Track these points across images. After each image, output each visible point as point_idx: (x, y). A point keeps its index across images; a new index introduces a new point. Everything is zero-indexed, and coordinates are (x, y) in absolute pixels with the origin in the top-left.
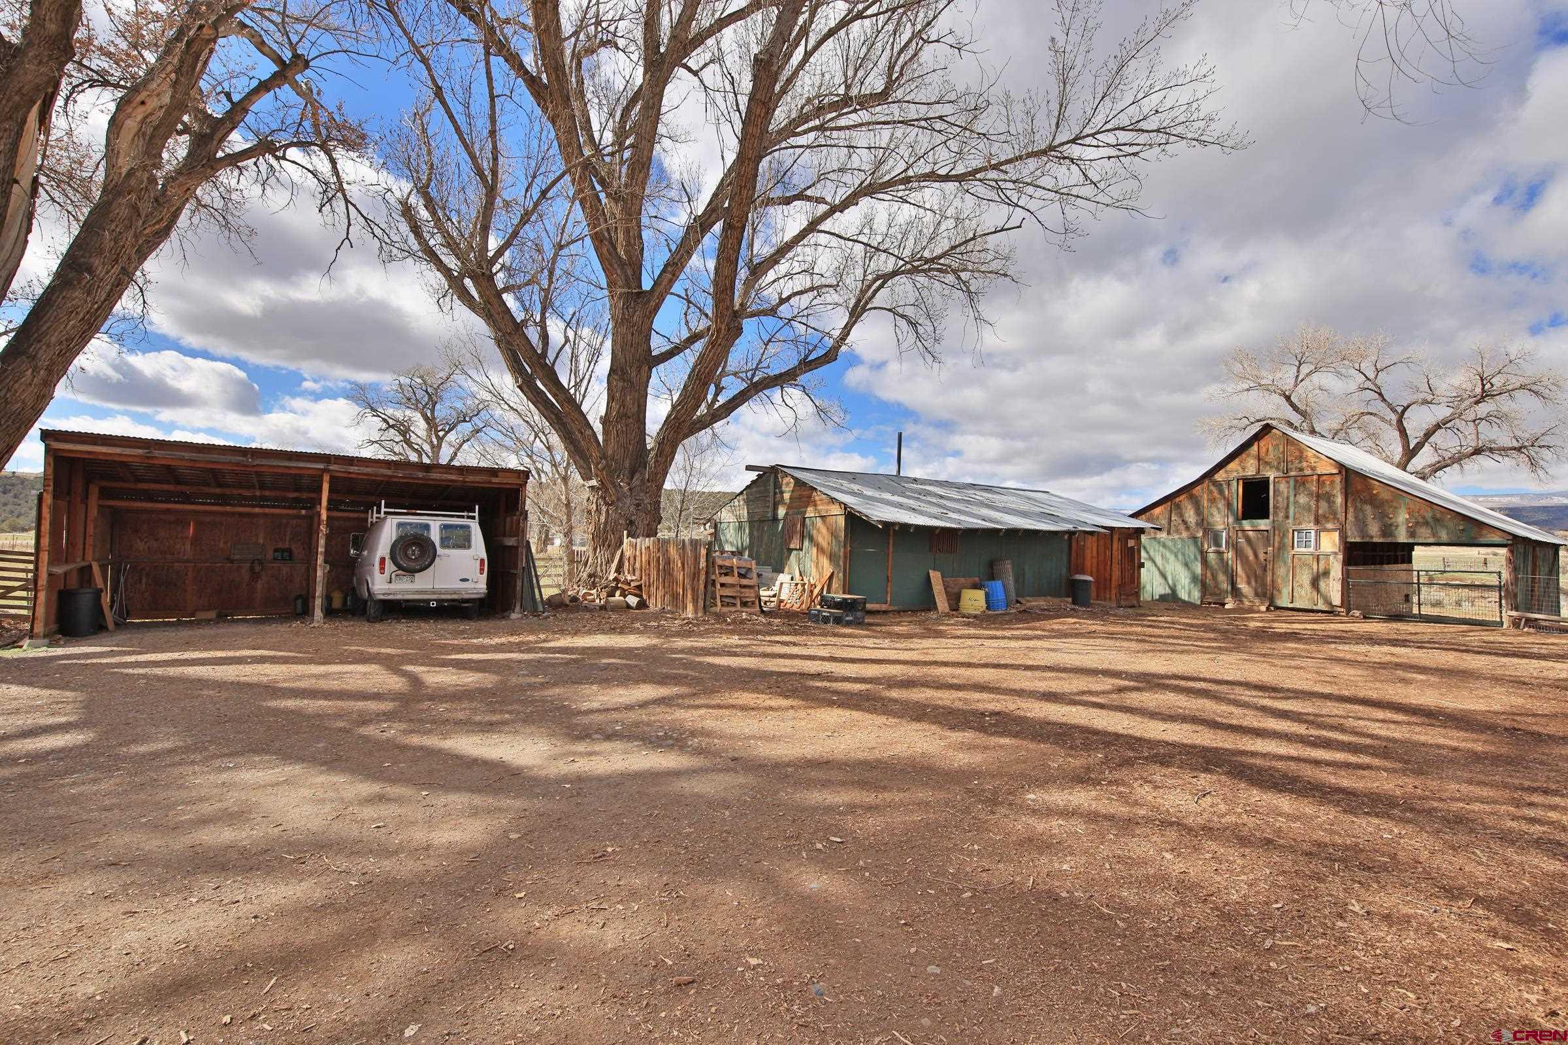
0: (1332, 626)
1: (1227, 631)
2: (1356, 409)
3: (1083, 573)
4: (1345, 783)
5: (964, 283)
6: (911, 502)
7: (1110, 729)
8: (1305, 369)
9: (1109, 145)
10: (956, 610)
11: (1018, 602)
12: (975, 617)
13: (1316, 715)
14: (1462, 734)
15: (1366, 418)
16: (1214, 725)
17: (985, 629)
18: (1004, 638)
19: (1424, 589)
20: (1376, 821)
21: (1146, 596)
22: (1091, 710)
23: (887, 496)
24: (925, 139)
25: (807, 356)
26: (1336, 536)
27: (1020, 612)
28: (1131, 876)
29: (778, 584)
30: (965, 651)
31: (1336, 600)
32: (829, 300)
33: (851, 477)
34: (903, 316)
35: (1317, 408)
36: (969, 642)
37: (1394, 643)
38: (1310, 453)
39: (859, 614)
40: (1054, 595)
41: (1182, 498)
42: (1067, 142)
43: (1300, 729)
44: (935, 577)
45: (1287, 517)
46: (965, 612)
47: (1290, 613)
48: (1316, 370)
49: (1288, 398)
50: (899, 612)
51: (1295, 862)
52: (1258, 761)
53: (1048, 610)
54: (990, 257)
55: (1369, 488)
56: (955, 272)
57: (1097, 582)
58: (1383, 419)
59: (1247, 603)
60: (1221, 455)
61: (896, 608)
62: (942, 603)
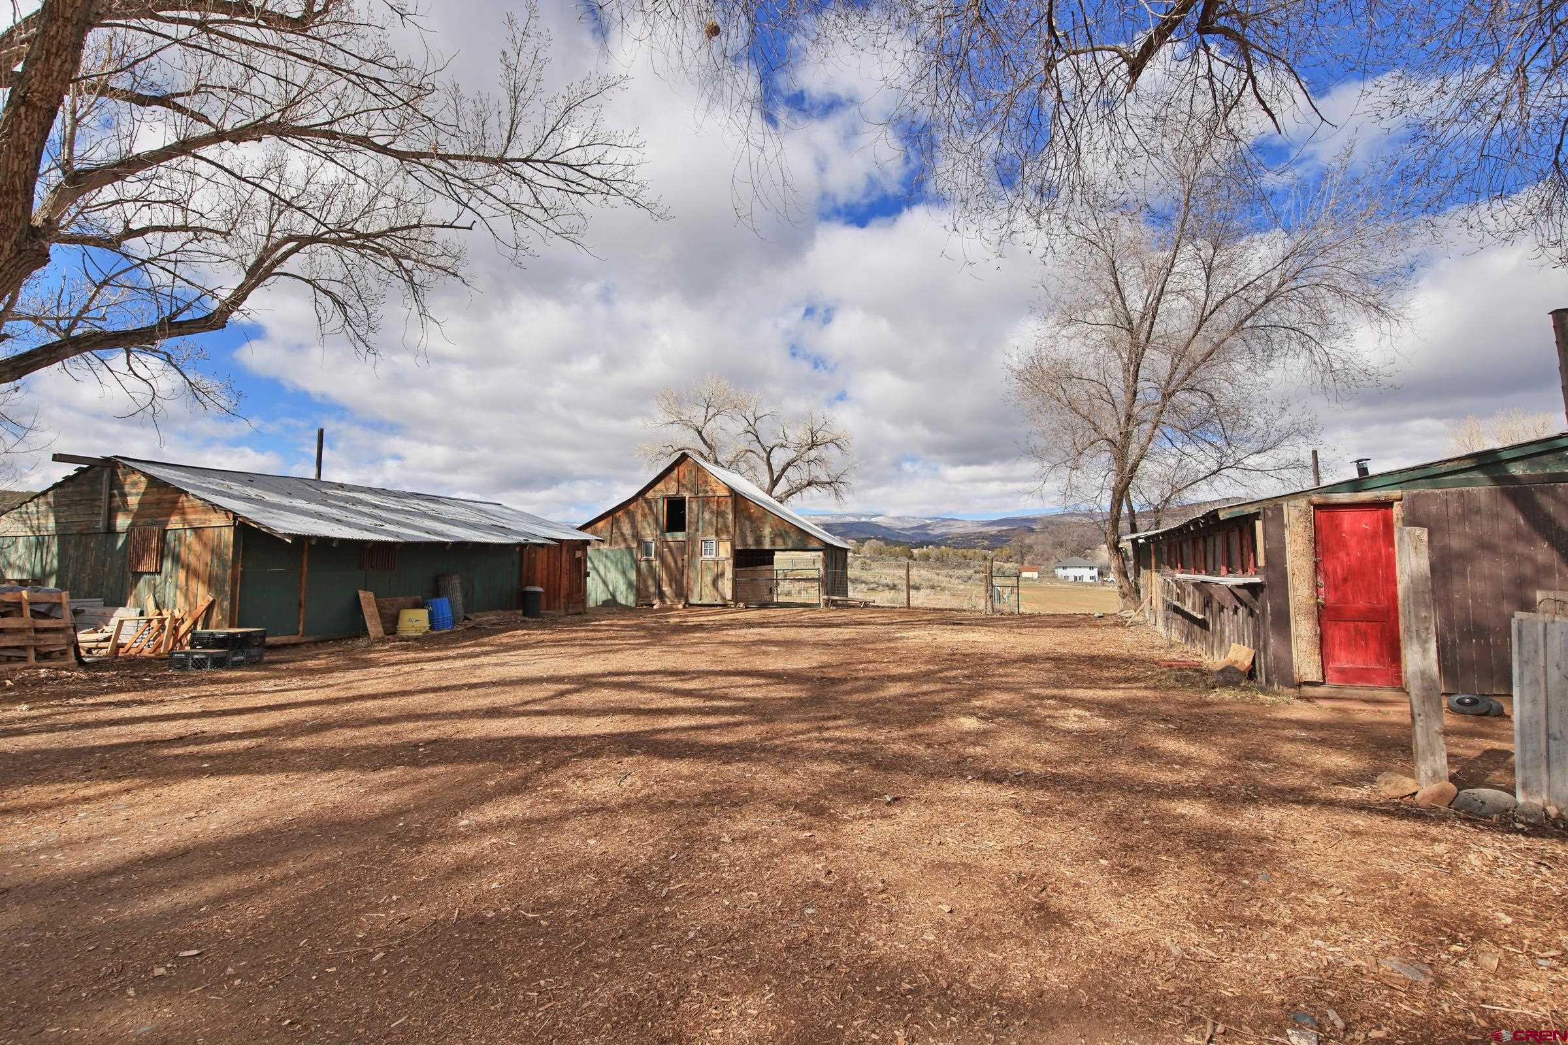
0: (726, 616)
1: (653, 628)
2: (743, 446)
3: (534, 585)
4: (726, 739)
5: (406, 271)
6: (334, 512)
7: (550, 734)
8: (711, 411)
9: (558, 177)
10: (394, 633)
11: (466, 618)
12: (416, 639)
13: (711, 689)
14: (796, 687)
15: (749, 454)
16: (638, 712)
17: (427, 651)
18: (448, 658)
19: (781, 583)
20: (742, 765)
21: (591, 603)
22: (534, 719)
23: (300, 503)
24: (355, 99)
25: (174, 315)
26: (728, 545)
27: (468, 629)
28: (558, 872)
29: (114, 622)
30: (400, 679)
31: (729, 596)
32: (213, 248)
33: (246, 478)
34: (326, 292)
35: (719, 444)
36: (406, 668)
37: (762, 625)
38: (712, 479)
39: (254, 651)
40: (505, 609)
41: (620, 513)
42: (519, 160)
43: (700, 703)
44: (367, 598)
45: (697, 530)
46: (404, 634)
47: (699, 608)
48: (719, 413)
49: (700, 433)
50: (315, 643)
51: (688, 815)
52: (668, 736)
53: (498, 624)
54: (437, 252)
55: (748, 508)
56: (395, 257)
57: (547, 591)
58: (758, 456)
59: (669, 603)
60: (652, 476)
61: (312, 638)
62: (374, 627)
